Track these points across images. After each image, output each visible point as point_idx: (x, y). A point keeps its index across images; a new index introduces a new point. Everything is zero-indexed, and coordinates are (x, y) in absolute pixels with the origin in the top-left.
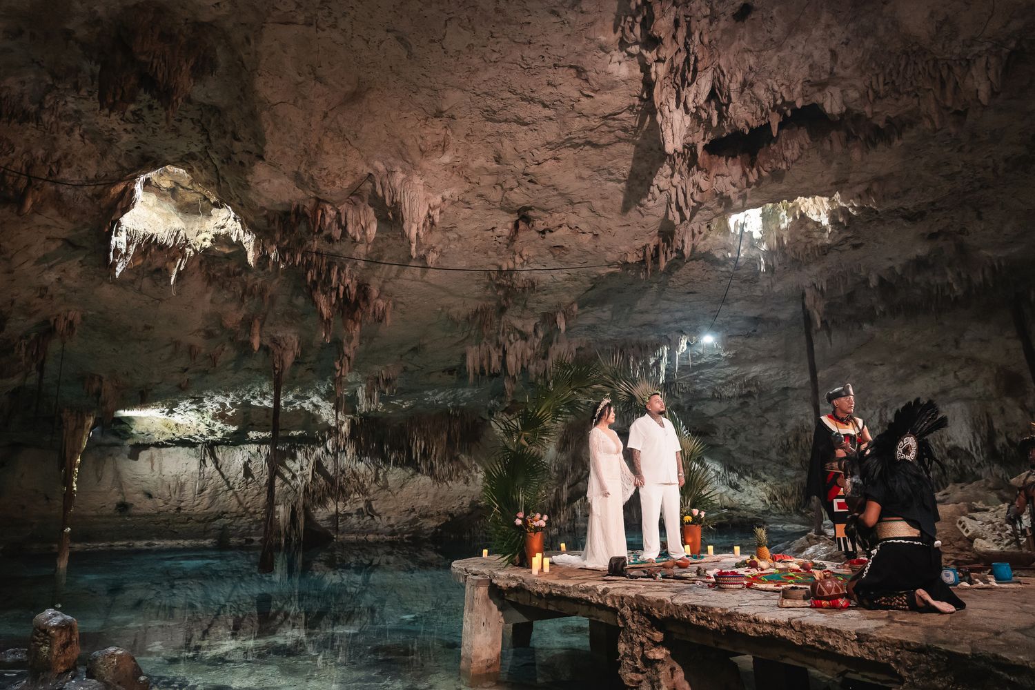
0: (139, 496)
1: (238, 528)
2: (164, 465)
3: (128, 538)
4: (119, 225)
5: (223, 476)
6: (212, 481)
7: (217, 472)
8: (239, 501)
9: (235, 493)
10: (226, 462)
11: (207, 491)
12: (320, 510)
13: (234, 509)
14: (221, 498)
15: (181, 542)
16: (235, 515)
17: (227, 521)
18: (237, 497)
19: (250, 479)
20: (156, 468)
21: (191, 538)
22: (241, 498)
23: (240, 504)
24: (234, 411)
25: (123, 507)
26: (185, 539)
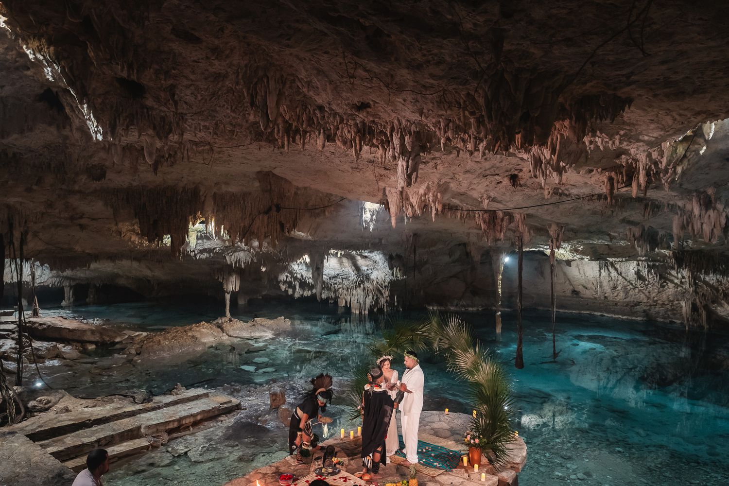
0: (581, 287)
1: (658, 313)
2: (585, 270)
3: (588, 310)
4: (365, 209)
5: (626, 279)
6: (619, 282)
7: (620, 278)
8: (646, 295)
9: (640, 291)
10: (624, 271)
11: (619, 288)
12: (719, 308)
13: (645, 301)
14: (631, 292)
15: (620, 316)
16: (648, 305)
17: (645, 308)
18: (643, 293)
19: (647, 282)
20: (582, 272)
21: (627, 315)
22: (648, 294)
23: (648, 298)
24: (582, 247)
25: (575, 292)
26: (623, 315)
